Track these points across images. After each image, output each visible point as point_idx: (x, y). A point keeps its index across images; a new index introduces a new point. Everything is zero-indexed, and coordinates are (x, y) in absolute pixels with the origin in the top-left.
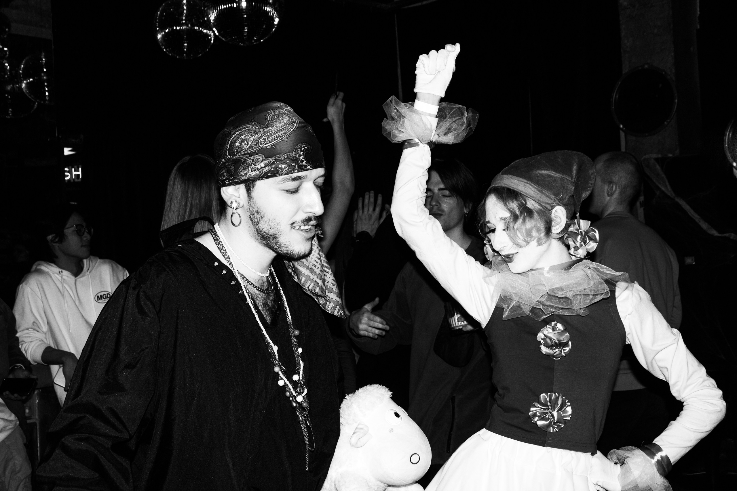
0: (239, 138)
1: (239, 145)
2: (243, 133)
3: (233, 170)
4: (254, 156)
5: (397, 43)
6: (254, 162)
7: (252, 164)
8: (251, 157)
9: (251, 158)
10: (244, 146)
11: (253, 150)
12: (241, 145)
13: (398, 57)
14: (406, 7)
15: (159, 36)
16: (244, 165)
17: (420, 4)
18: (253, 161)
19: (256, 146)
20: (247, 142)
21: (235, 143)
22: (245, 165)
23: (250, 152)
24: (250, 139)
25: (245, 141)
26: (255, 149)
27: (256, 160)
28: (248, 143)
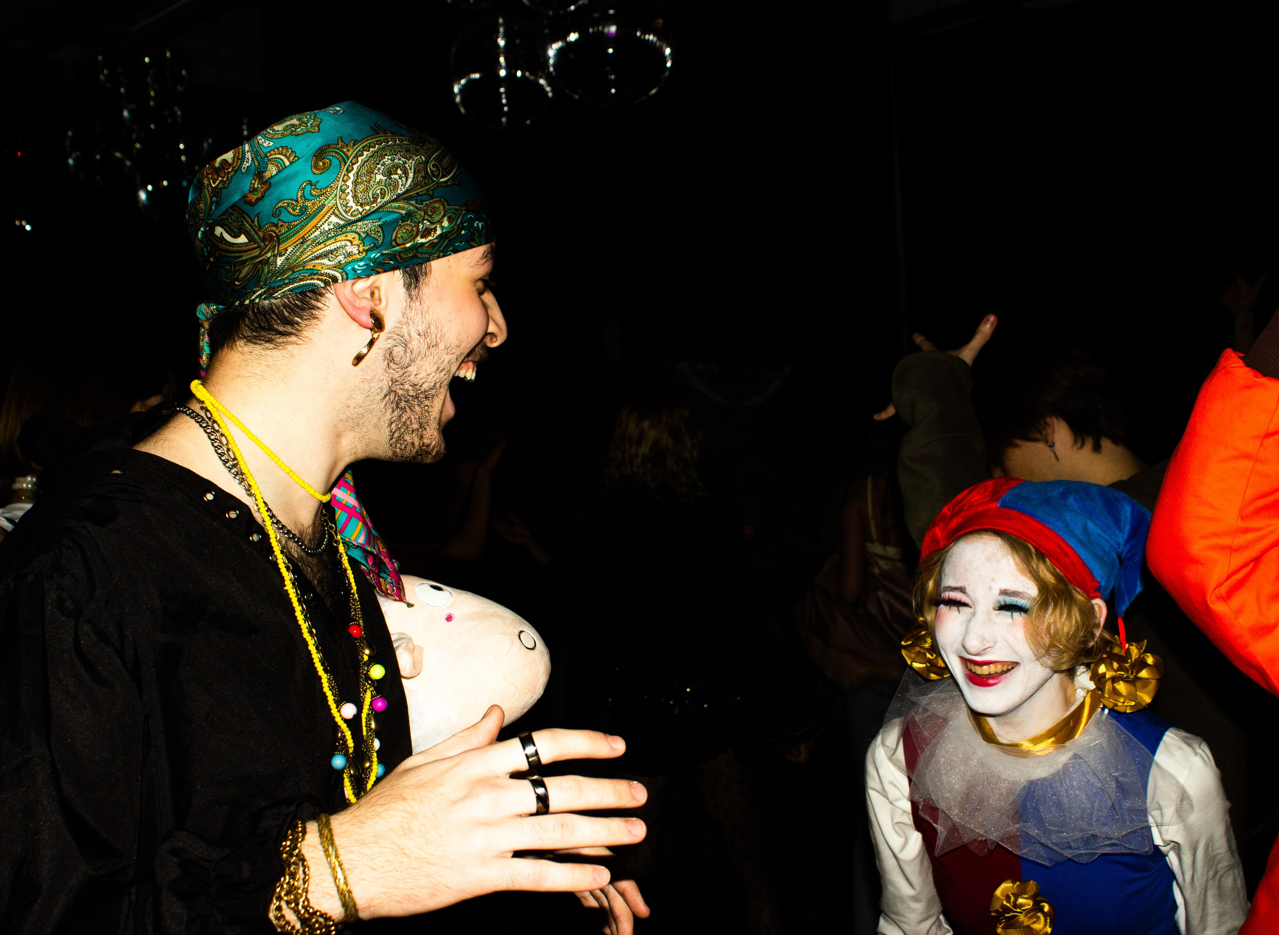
0: (378, 164)
1: (386, 178)
2: (384, 153)
3: (380, 236)
4: (428, 202)
6: (428, 215)
7: (424, 220)
8: (422, 204)
9: (422, 206)
10: (400, 181)
11: (423, 189)
12: (390, 179)
16: (406, 223)
18: (426, 213)
19: (427, 181)
20: (404, 173)
21: (373, 175)
22: (409, 222)
23: (416, 193)
24: (407, 165)
25: (397, 169)
26: (426, 187)
27: (431, 212)
28: (406, 173)
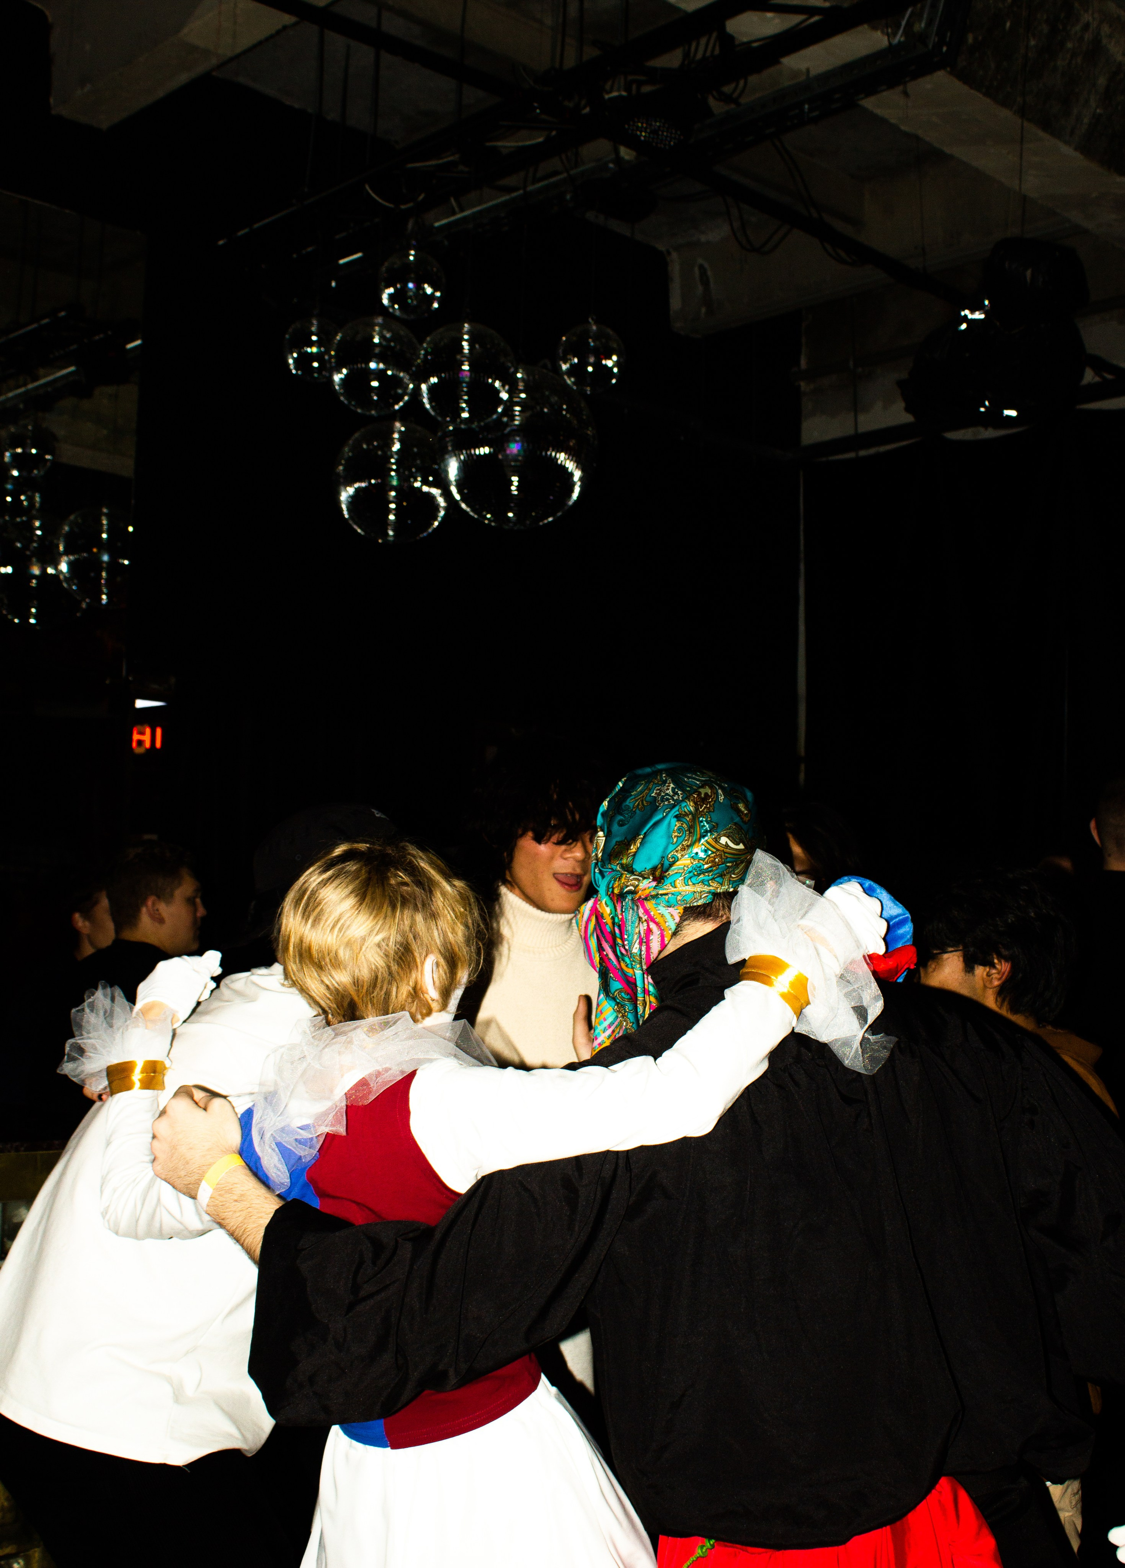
5: (802, 527)
13: (802, 556)
14: (824, 459)
15: (346, 494)
17: (852, 455)
